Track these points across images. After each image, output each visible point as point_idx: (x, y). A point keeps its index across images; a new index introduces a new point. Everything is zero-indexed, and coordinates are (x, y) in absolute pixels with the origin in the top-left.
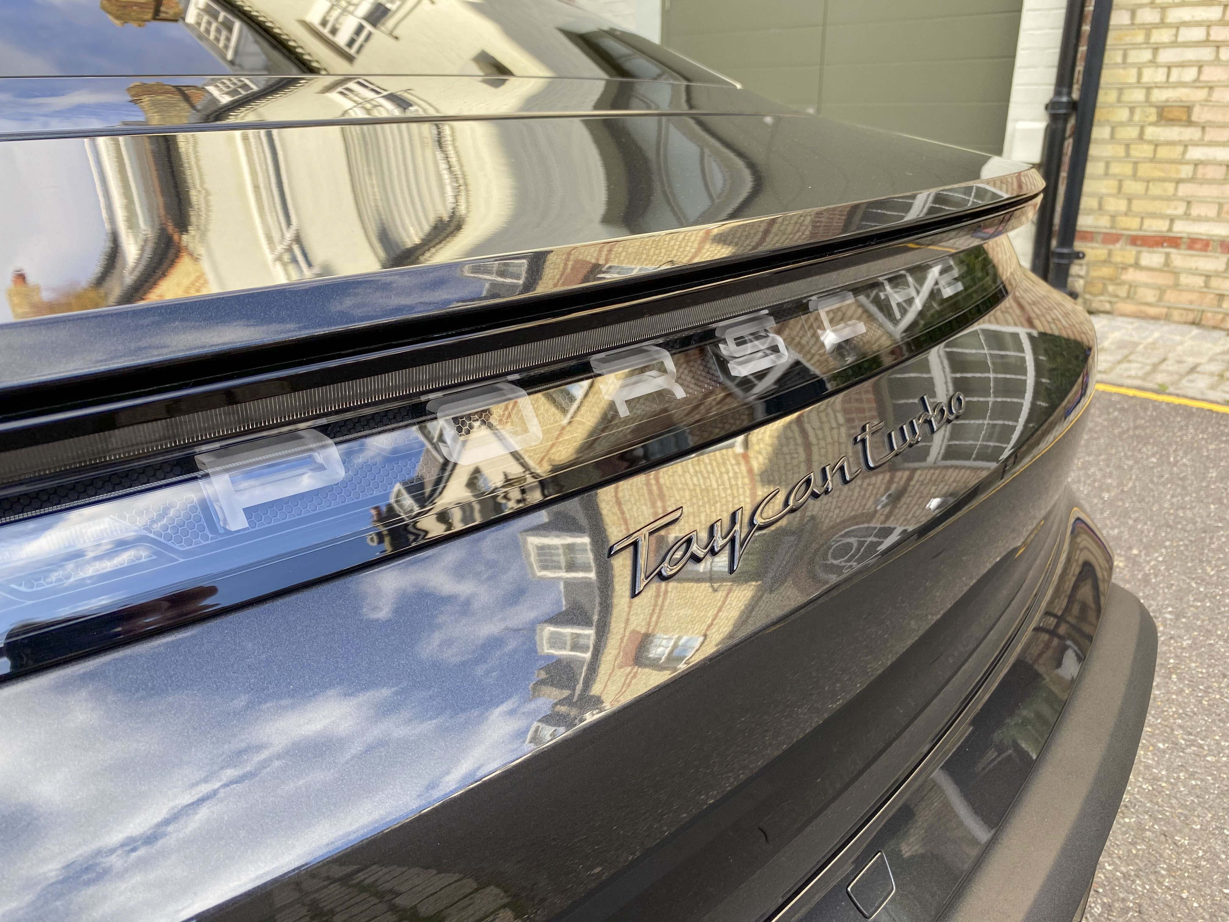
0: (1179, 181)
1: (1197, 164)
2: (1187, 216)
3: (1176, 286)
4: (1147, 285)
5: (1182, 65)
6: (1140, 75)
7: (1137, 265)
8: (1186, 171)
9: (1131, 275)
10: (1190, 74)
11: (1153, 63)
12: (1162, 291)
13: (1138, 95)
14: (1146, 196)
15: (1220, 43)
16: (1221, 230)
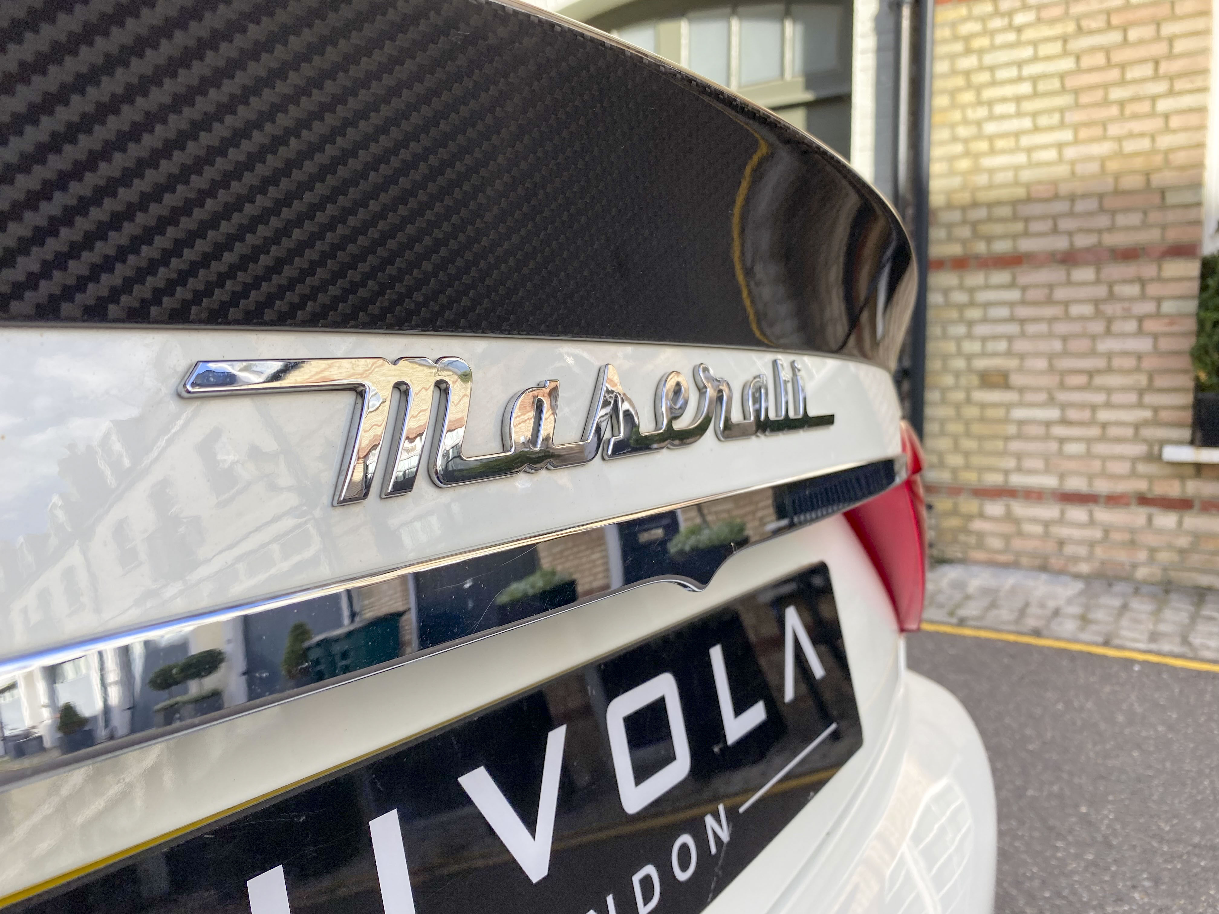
0: (1007, 439)
1: (1021, 423)
2: (1019, 469)
3: (1020, 534)
4: (994, 534)
5: (996, 337)
6: (959, 347)
7: (981, 515)
8: (1012, 429)
9: (978, 525)
10: (1002, 346)
11: (969, 336)
12: (1007, 538)
13: (960, 364)
14: (981, 451)
15: (1022, 322)
16: (1050, 482)
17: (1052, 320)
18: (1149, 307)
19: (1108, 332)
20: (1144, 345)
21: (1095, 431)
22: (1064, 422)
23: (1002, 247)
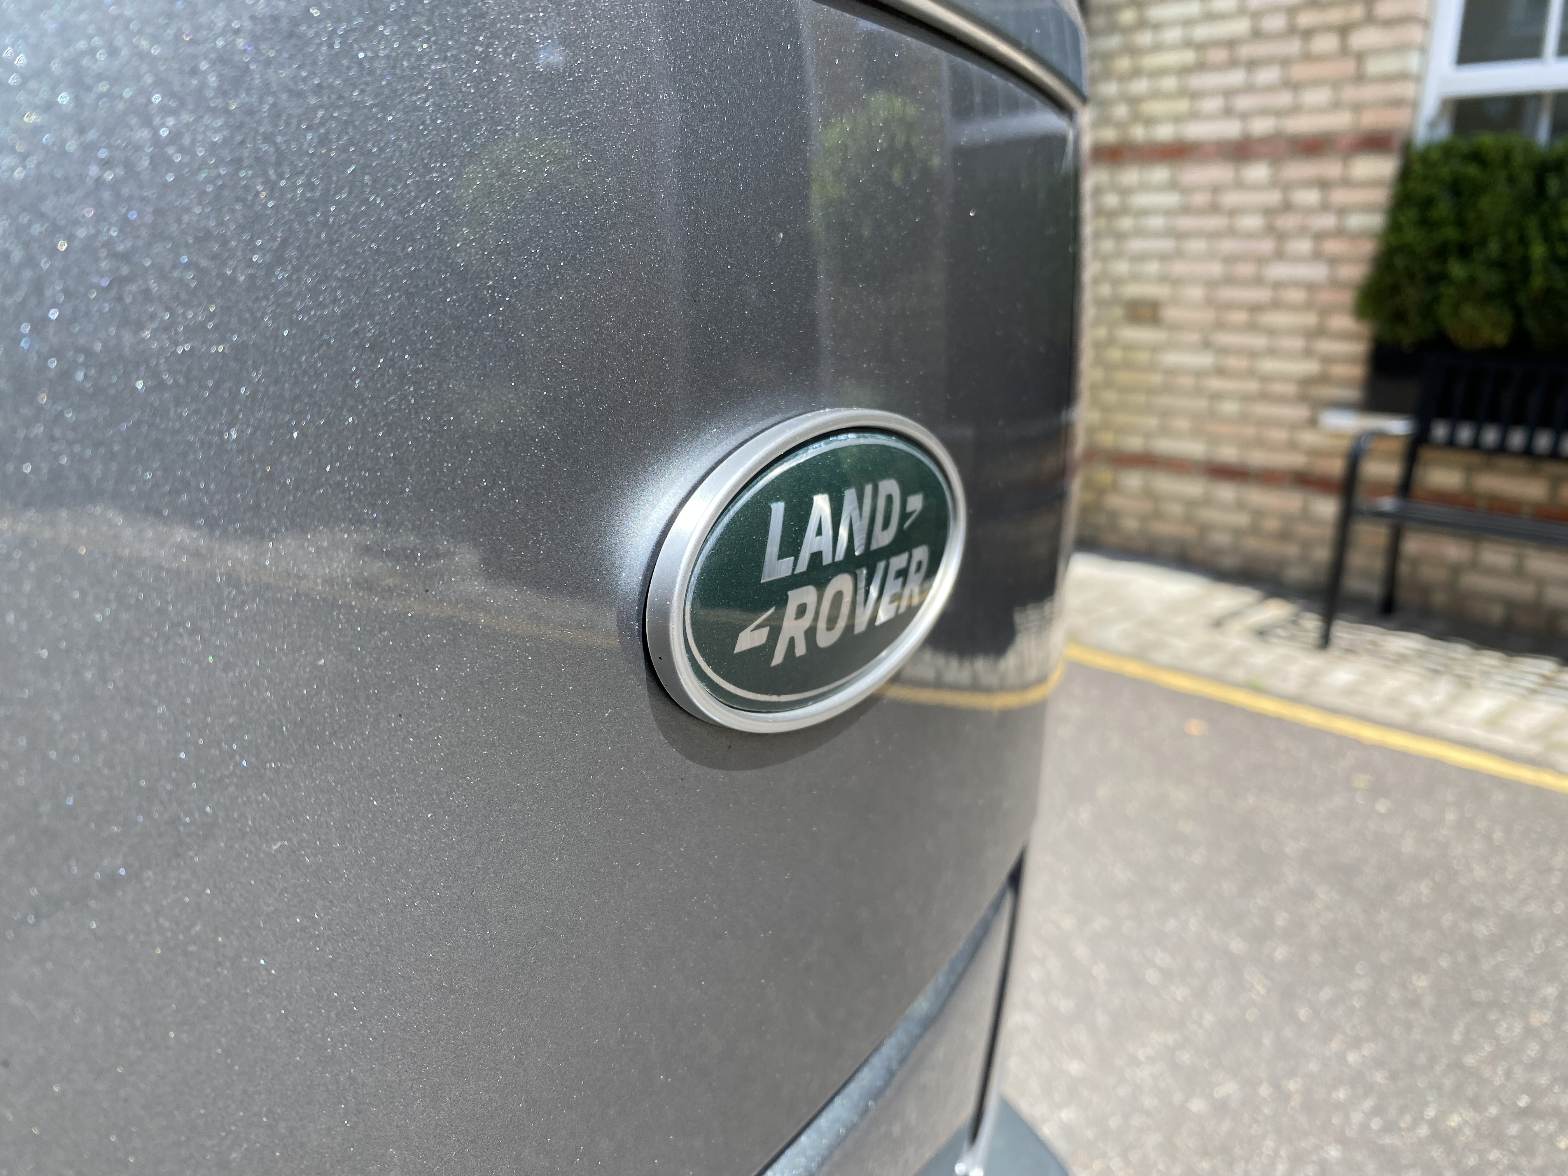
0: (1152, 391)
1: (1170, 371)
2: (1164, 431)
3: (1159, 514)
4: (1131, 513)
5: (1148, 256)
6: (1104, 268)
7: (1116, 488)
8: (1156, 379)
9: (1111, 501)
10: (1155, 268)
11: (1118, 254)
12: (1144, 518)
13: (1104, 291)
14: (1122, 407)
15: (1180, 235)
16: (1195, 449)
17: (1214, 235)
18: (1328, 221)
19: (1280, 255)
20: (1318, 272)
21: (1252, 386)
22: (1220, 372)
23: (1165, 133)
